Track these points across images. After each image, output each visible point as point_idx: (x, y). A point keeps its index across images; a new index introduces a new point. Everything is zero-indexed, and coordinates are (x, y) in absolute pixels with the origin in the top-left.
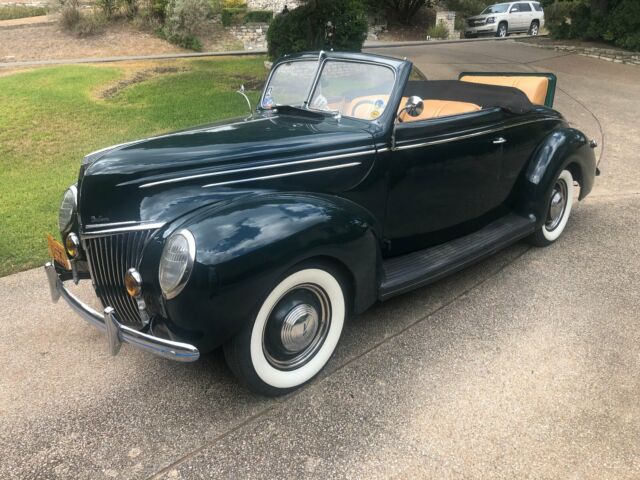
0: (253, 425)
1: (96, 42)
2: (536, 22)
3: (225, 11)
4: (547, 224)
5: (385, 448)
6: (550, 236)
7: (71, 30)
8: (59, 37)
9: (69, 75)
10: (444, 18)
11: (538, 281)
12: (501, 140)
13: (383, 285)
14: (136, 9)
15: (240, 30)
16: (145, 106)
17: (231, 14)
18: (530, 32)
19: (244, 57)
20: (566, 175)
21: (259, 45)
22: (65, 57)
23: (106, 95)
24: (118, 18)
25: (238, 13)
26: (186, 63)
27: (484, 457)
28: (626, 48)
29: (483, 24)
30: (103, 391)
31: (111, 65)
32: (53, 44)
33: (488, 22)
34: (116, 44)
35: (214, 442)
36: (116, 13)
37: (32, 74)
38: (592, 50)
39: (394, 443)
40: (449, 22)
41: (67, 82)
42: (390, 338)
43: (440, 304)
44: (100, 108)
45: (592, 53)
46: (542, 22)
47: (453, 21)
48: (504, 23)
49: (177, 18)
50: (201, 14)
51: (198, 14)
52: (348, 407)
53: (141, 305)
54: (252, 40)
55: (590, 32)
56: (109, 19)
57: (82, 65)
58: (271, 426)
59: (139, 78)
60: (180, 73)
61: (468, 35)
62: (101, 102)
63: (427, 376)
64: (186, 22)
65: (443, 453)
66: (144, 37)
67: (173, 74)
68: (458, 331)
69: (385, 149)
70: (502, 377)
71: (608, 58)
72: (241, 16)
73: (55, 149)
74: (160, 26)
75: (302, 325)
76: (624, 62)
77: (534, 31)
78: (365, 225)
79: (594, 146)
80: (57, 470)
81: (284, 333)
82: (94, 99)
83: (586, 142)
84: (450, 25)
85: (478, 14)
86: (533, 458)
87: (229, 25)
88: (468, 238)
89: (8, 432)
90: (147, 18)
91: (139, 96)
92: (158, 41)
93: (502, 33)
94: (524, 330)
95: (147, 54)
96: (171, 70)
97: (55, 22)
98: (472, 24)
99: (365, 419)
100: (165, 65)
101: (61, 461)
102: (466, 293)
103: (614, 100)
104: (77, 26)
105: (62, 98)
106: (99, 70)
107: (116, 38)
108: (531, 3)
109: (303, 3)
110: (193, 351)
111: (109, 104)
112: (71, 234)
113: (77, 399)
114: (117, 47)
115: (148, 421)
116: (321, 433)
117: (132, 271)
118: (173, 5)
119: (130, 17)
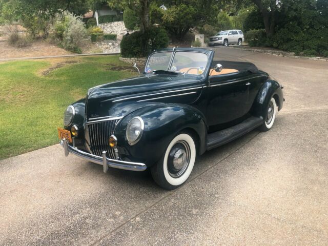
0: (165, 201)
1: (27, 50)
2: (240, 39)
3: (93, 35)
4: (267, 121)
5: (223, 204)
6: (269, 126)
7: (14, 44)
8: (7, 47)
9: (23, 65)
10: (199, 38)
11: (267, 144)
12: (249, 84)
13: (208, 144)
14: (48, 34)
15: (101, 44)
16: (66, 78)
17: (96, 36)
18: (238, 44)
19: (108, 56)
20: (273, 100)
21: (110, 51)
23: (44, 74)
24: (38, 38)
25: (99, 35)
26: (80, 59)
27: (263, 205)
28: (283, 50)
29: (217, 40)
30: (93, 193)
31: (43, 60)
32: (4, 51)
33: (219, 39)
34: (38, 51)
35: (151, 207)
36: (37, 35)
37: (4, 65)
38: (269, 51)
39: (226, 202)
40: (201, 39)
41: (23, 68)
42: (211, 167)
43: (228, 154)
44: (43, 80)
45: (269, 52)
46: (243, 39)
47: (203, 39)
48: (226, 40)
49: (69, 38)
50: (81, 36)
51: (80, 36)
52: (202, 192)
53: (116, 150)
54: (107, 48)
55: (267, 43)
56: (34, 39)
58: (172, 200)
59: (59, 66)
60: (79, 63)
61: (210, 45)
62: (43, 77)
63: (231, 180)
64: (74, 40)
66: (52, 47)
67: (75, 64)
68: (238, 163)
69: (205, 87)
70: (263, 178)
71: (276, 54)
72: (101, 37)
73: (26, 99)
74: (61, 42)
75: (181, 158)
76: (283, 56)
77: (240, 44)
78: (199, 117)
79: (282, 88)
80: (87, 221)
81: (175, 162)
82: (39, 76)
83: (279, 86)
84: (202, 41)
85: (214, 35)
86: (282, 203)
87: (95, 41)
88: (237, 126)
90: (53, 38)
91: (62, 74)
92: (60, 49)
93: (226, 44)
94: (266, 161)
96: (74, 62)
97: (5, 40)
98: (211, 40)
99: (211, 195)
100: (70, 60)
101: (87, 218)
103: (282, 72)
104: (17, 42)
105: (23, 75)
106: (38, 62)
107: (37, 48)
108: (237, 31)
109: (136, 30)
110: (144, 166)
111: (47, 78)
112: (75, 126)
113: (83, 197)
114: (39, 52)
115: (118, 202)
116: (194, 202)
117: (113, 136)
118: (67, 32)
119: (45, 37)
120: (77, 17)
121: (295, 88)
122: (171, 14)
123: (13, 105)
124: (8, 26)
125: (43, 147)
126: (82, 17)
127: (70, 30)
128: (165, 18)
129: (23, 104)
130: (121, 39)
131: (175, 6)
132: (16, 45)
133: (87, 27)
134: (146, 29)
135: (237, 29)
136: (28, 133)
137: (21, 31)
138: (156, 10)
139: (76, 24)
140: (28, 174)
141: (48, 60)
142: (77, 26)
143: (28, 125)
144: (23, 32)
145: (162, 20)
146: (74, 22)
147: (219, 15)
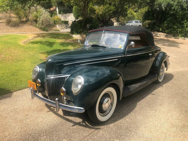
3: (55, 20)
4: (159, 78)
5: (135, 136)
7: (8, 24)
8: (5, 26)
9: (12, 37)
10: (116, 24)
11: (160, 93)
12: (151, 54)
14: (28, 19)
15: (59, 26)
19: (63, 33)
20: (163, 64)
21: (64, 30)
22: (6, 32)
23: (24, 43)
24: (23, 22)
25: (58, 21)
26: (47, 34)
30: (49, 125)
31: (24, 34)
32: (3, 28)
35: (87, 137)
36: (22, 20)
39: (137, 135)
41: (12, 39)
42: (126, 108)
43: (136, 99)
44: (23, 47)
46: (142, 26)
47: (118, 25)
49: (41, 22)
51: (47, 21)
52: (121, 126)
54: (63, 28)
56: (20, 22)
57: (16, 34)
58: (101, 132)
62: (23, 45)
64: (43, 23)
65: (151, 137)
66: (31, 27)
68: (143, 106)
69: (124, 56)
70: (160, 117)
73: (12, 58)
74: (36, 24)
75: (108, 103)
79: (169, 57)
82: (21, 44)
83: (167, 56)
87: (56, 24)
89: (24, 137)
90: (32, 22)
92: (35, 28)
94: (161, 105)
95: (32, 32)
96: (42, 36)
97: (4, 22)
99: (126, 129)
102: (142, 96)
104: (10, 23)
108: (138, 21)
109: (80, 19)
110: (83, 109)
111: (26, 45)
112: (38, 79)
113: (42, 127)
114: (23, 30)
115: (65, 132)
116: (116, 133)
117: (63, 88)
118: (40, 18)
119: (27, 21)
120: (46, 10)
121: (174, 56)
122: (101, 10)
123: (4, 61)
124: (5, 14)
125: (20, 90)
126: (49, 10)
127: (41, 17)
128: (97, 12)
129: (10, 61)
130: (71, 24)
131: (103, 6)
132: (10, 25)
133: (51, 16)
134: (86, 19)
135: (138, 20)
136: (11, 80)
137: (13, 17)
138: (92, 7)
139: (45, 14)
140: (8, 109)
141: (27, 35)
142: (46, 15)
143: (12, 75)
144: (14, 17)
145: (95, 13)
146: (44, 13)
147: (128, 12)
